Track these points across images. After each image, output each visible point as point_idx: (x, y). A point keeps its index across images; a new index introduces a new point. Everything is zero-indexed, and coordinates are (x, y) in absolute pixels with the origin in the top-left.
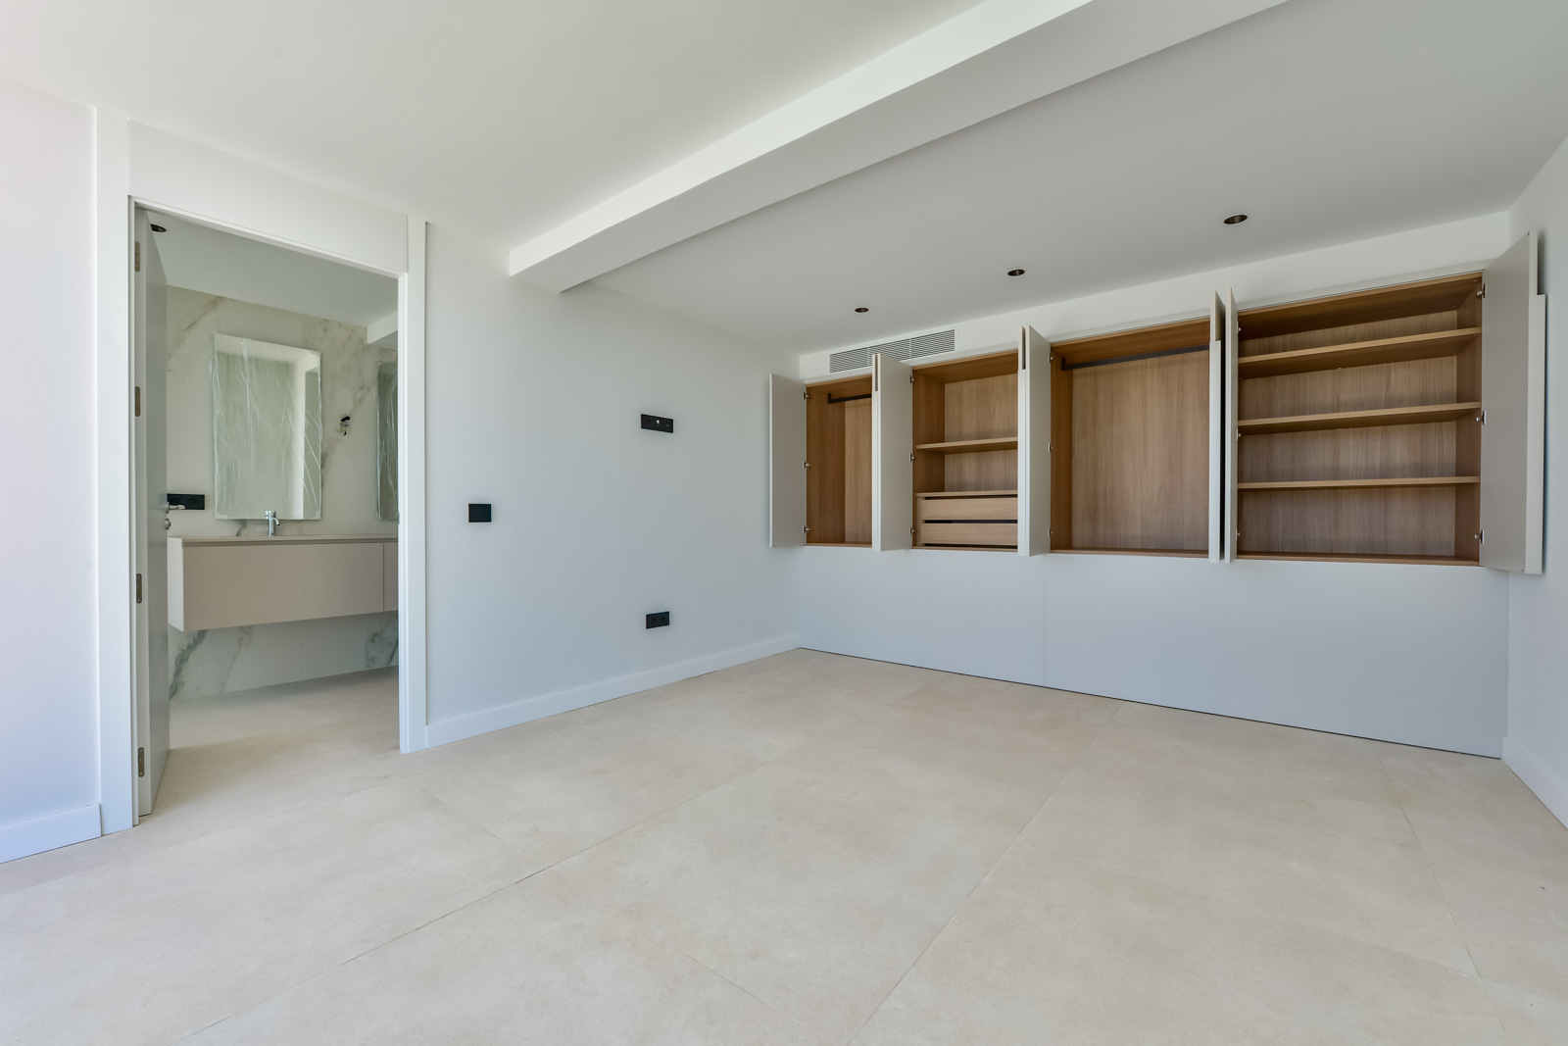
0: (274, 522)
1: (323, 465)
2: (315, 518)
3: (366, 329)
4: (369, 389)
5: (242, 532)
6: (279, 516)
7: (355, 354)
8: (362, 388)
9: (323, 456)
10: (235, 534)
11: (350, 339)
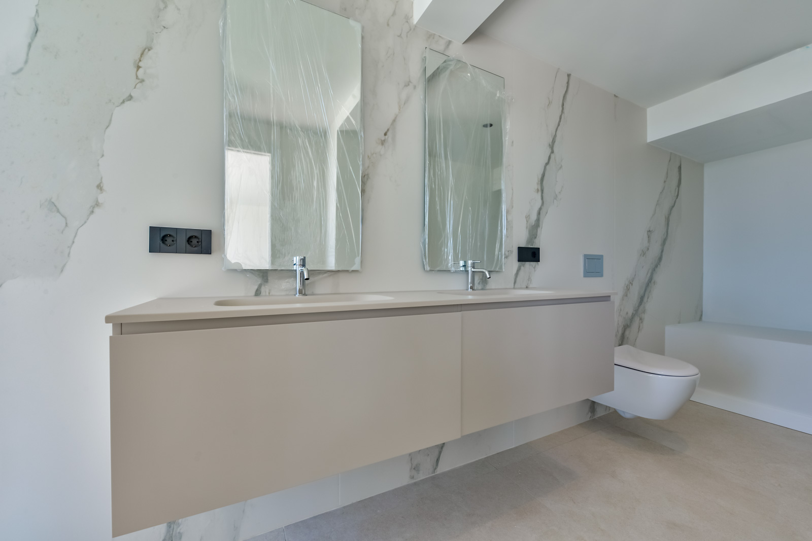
0: (302, 273)
1: (363, 191)
2: (353, 268)
3: (413, 3)
4: (415, 87)
5: (263, 289)
6: (310, 266)
7: (400, 36)
8: (407, 84)
9: (363, 177)
10: (253, 293)
11: (394, 14)
